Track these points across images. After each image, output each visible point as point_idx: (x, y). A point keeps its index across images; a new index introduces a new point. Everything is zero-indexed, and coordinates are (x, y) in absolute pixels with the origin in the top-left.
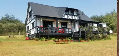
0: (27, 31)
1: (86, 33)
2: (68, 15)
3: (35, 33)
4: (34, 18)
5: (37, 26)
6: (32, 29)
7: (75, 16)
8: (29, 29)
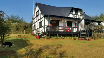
0: (33, 30)
1: (93, 32)
2: (72, 14)
3: (43, 31)
4: (42, 18)
5: (45, 25)
6: (40, 28)
7: (78, 15)
8: (36, 28)
